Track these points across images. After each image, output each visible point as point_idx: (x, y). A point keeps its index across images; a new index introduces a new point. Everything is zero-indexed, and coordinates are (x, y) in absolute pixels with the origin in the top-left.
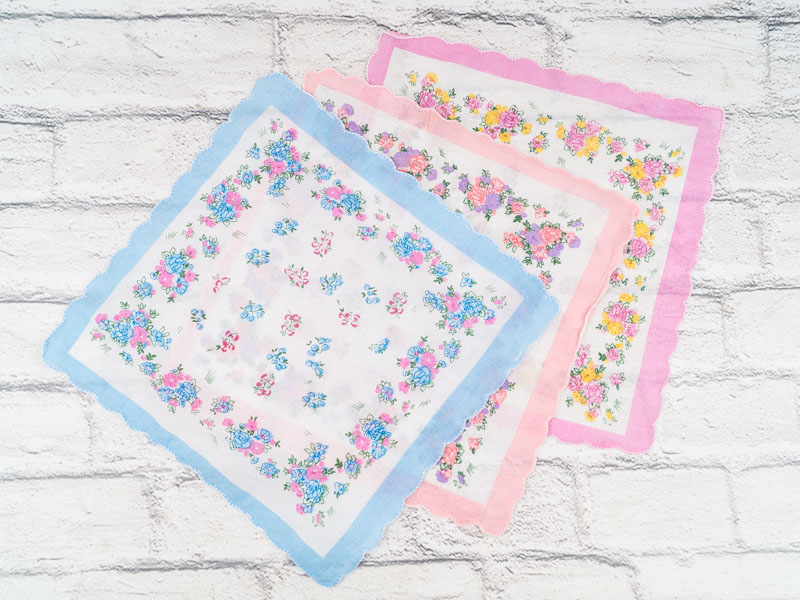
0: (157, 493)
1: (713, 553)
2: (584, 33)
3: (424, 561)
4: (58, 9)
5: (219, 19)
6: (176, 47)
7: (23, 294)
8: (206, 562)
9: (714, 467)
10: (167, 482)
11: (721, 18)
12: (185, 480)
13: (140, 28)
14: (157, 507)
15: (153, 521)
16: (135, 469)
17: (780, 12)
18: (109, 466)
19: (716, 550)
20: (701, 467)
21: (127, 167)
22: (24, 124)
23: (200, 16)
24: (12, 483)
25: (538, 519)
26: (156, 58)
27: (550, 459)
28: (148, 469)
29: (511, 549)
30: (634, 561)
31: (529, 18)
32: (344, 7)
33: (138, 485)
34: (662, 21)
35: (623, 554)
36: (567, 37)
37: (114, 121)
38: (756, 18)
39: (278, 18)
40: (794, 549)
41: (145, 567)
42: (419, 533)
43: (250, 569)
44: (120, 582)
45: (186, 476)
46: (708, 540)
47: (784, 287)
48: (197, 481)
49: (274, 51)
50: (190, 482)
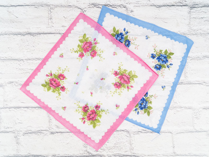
1: (167, 155)
2: (137, 10)
5: (33, 6)
6: (22, 14)
8: (31, 155)
9: (168, 133)
10: (20, 134)
11: (177, 6)
13: (11, 9)
15: (17, 144)
16: (12, 131)
17: (194, 4)
18: (5, 130)
19: (168, 155)
21: (9, 49)
23: (28, 5)
25: (120, 146)
26: (16, 18)
27: (124, 130)
28: (16, 131)
29: (112, 153)
31: (121, 6)
32: (68, 3)
34: (160, 6)
35: (142, 155)
36: (132, 11)
38: (187, 6)
40: (189, 155)
42: (88, 149)
46: (166, 152)
47: (191, 84)
48: (29, 134)
49: (49, 16)
50: (27, 134)
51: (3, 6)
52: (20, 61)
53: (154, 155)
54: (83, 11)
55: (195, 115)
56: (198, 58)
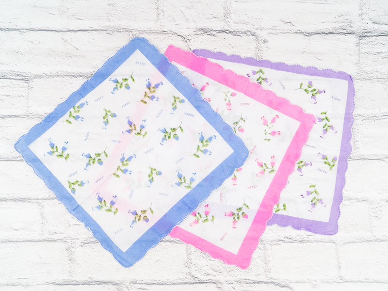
0: (72, 250)
3: (194, 283)
4: (31, 27)
7: (13, 157)
12: (85, 244)
14: (72, 256)
20: (324, 242)
22: (15, 79)
24: (6, 243)
30: (292, 285)
37: (55, 79)
39: (132, 32)
41: (66, 283)
43: (114, 285)
44: (55, 290)
45: (85, 242)
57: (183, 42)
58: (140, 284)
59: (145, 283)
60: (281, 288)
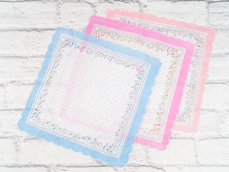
0: (18, 144)
1: (189, 166)
2: (151, 5)
3: (98, 166)
5: (41, 1)
6: (28, 10)
8: (32, 165)
9: (190, 139)
10: (21, 140)
13: (17, 4)
14: (18, 148)
15: (16, 152)
16: (12, 136)
18: (4, 135)
19: (190, 165)
20: (186, 139)
21: (12, 46)
23: (35, 1)
25: (135, 154)
26: (22, 13)
28: (16, 136)
30: (164, 168)
31: (134, 1)
33: (12, 141)
34: (175, 1)
35: (161, 165)
36: (146, 6)
37: (9, 32)
38: (205, 0)
39: (58, 1)
40: (215, 165)
41: (14, 166)
43: (45, 167)
44: (6, 170)
45: (27, 138)
46: (188, 162)
47: (212, 83)
48: (30, 140)
49: (57, 11)
50: (28, 140)
51: (9, 1)
52: (24, 58)
53: (175, 165)
54: (94, 6)
55: (220, 119)
56: (220, 55)
57: (91, 8)
58: (63, 167)
59: (66, 166)
60: (157, 170)
